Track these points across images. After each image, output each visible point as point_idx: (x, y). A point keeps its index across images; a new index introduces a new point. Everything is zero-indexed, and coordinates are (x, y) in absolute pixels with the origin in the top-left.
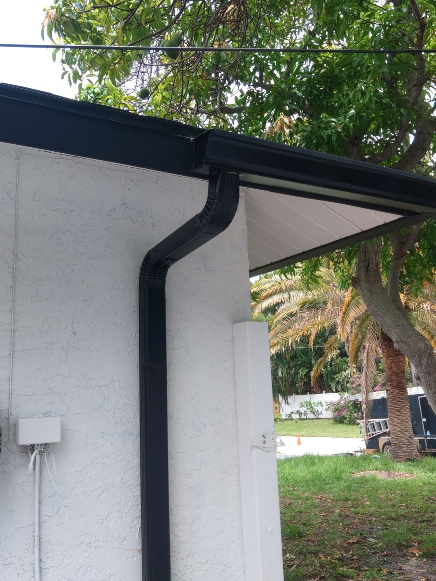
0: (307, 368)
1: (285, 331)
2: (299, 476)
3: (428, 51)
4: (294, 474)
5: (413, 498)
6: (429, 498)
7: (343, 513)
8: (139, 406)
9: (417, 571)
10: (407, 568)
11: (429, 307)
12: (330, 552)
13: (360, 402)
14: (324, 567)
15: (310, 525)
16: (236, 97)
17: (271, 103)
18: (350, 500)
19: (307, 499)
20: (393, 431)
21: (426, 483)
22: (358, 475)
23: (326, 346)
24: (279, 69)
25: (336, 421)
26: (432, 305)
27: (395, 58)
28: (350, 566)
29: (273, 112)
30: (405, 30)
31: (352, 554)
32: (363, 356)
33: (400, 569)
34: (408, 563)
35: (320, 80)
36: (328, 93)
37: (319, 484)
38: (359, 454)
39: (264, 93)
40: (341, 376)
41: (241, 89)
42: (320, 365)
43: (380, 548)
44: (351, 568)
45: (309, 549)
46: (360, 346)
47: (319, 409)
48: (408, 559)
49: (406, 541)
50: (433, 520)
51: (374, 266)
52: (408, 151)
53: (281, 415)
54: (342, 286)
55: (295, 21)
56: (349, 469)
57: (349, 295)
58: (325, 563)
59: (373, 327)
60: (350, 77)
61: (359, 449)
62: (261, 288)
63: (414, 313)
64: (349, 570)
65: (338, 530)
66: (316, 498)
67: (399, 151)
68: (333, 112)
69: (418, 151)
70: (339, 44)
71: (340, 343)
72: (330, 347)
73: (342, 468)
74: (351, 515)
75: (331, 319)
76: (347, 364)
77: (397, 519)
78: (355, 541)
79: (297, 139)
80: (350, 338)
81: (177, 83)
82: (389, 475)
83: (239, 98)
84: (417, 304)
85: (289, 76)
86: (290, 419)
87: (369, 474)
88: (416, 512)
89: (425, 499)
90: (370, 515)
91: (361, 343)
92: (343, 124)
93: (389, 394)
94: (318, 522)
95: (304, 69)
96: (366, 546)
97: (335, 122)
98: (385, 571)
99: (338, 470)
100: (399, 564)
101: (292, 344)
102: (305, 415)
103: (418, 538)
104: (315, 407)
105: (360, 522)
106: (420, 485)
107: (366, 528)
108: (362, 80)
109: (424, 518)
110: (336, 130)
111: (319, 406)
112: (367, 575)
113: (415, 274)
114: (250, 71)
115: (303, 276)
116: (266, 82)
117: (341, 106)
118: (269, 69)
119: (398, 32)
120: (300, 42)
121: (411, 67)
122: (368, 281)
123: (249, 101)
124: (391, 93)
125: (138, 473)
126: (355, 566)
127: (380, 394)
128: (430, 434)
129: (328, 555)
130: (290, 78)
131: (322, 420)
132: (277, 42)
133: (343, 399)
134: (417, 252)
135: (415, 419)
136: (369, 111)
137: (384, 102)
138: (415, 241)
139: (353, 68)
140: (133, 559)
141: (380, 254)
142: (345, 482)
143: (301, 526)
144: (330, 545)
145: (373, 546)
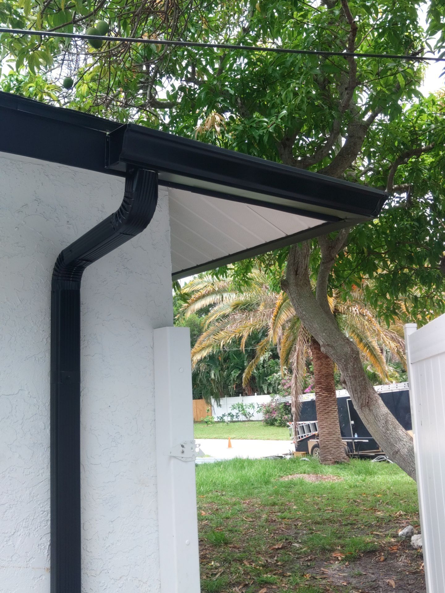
0: (240, 369)
1: (218, 333)
2: (227, 480)
3: (360, 55)
4: (223, 478)
5: (339, 502)
6: (354, 501)
7: (270, 518)
8: (50, 416)
9: (339, 575)
10: (329, 571)
11: (357, 310)
12: (255, 559)
13: (290, 404)
14: (248, 574)
15: (236, 531)
16: (168, 93)
17: (202, 99)
18: (277, 504)
19: (235, 504)
20: (322, 433)
21: (352, 486)
22: (287, 479)
23: (258, 348)
24: (212, 65)
25: (267, 423)
26: (360, 309)
27: (327, 60)
28: (274, 572)
29: (205, 109)
30: (338, 33)
31: (276, 560)
32: (293, 359)
33: (323, 573)
34: (331, 568)
35: (253, 79)
36: (261, 93)
37: (247, 488)
38: (288, 457)
39: (196, 88)
40: (273, 378)
41: (173, 84)
42: (251, 367)
43: (304, 553)
44: (274, 575)
45: (234, 556)
46: (291, 348)
47: (251, 411)
48: (331, 563)
49: (330, 545)
50: (357, 523)
51: (302, 270)
52: (339, 154)
53: (212, 418)
54: (273, 289)
55: (229, 17)
56: (278, 473)
57: (281, 298)
58: (249, 570)
59: (303, 329)
60: (283, 76)
61: (288, 452)
62: (194, 289)
63: (344, 316)
64: (273, 576)
65: (265, 536)
66: (243, 503)
67: (330, 154)
68: (265, 112)
69: (348, 155)
70: (273, 43)
71: (271, 345)
72: (262, 349)
73: (271, 471)
74: (278, 520)
75: (263, 321)
76: (279, 365)
77: (323, 522)
78: (280, 547)
79: (228, 138)
80: (282, 340)
81: (103, 74)
82: (317, 479)
83: (171, 93)
84: (346, 308)
85: (222, 72)
86: (222, 421)
87: (297, 477)
88: (340, 515)
89: (350, 502)
90: (296, 520)
91: (292, 345)
92: (275, 125)
93: (318, 397)
94: (244, 527)
95: (237, 67)
96: (291, 551)
97: (267, 123)
98: (308, 576)
99: (267, 474)
100: (322, 569)
101: (224, 345)
102: (237, 417)
103: (341, 541)
104: (247, 409)
105: (286, 527)
106: (346, 488)
107: (292, 533)
108: (294, 81)
109: (349, 522)
110: (267, 131)
111: (250, 408)
112: (290, 581)
113: (344, 278)
114: (182, 65)
115: (235, 277)
116: (198, 78)
117: (273, 106)
118: (202, 64)
119: (331, 34)
120: (234, 39)
121: (342, 70)
122: (297, 285)
123: (181, 96)
124: (324, 95)
125: (48, 487)
126: (279, 572)
127: (309, 397)
128: (358, 436)
129: (253, 561)
130: (223, 74)
131: (253, 422)
132: (211, 37)
133: (274, 400)
134: (346, 256)
135: (343, 421)
136: (301, 112)
137: (316, 103)
138: (344, 245)
139: (286, 68)
140: (41, 578)
141: (308, 258)
142: (273, 487)
143: (228, 533)
144: (255, 551)
145: (298, 551)
